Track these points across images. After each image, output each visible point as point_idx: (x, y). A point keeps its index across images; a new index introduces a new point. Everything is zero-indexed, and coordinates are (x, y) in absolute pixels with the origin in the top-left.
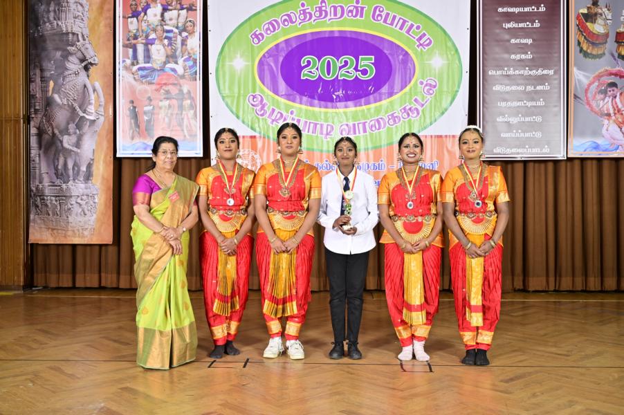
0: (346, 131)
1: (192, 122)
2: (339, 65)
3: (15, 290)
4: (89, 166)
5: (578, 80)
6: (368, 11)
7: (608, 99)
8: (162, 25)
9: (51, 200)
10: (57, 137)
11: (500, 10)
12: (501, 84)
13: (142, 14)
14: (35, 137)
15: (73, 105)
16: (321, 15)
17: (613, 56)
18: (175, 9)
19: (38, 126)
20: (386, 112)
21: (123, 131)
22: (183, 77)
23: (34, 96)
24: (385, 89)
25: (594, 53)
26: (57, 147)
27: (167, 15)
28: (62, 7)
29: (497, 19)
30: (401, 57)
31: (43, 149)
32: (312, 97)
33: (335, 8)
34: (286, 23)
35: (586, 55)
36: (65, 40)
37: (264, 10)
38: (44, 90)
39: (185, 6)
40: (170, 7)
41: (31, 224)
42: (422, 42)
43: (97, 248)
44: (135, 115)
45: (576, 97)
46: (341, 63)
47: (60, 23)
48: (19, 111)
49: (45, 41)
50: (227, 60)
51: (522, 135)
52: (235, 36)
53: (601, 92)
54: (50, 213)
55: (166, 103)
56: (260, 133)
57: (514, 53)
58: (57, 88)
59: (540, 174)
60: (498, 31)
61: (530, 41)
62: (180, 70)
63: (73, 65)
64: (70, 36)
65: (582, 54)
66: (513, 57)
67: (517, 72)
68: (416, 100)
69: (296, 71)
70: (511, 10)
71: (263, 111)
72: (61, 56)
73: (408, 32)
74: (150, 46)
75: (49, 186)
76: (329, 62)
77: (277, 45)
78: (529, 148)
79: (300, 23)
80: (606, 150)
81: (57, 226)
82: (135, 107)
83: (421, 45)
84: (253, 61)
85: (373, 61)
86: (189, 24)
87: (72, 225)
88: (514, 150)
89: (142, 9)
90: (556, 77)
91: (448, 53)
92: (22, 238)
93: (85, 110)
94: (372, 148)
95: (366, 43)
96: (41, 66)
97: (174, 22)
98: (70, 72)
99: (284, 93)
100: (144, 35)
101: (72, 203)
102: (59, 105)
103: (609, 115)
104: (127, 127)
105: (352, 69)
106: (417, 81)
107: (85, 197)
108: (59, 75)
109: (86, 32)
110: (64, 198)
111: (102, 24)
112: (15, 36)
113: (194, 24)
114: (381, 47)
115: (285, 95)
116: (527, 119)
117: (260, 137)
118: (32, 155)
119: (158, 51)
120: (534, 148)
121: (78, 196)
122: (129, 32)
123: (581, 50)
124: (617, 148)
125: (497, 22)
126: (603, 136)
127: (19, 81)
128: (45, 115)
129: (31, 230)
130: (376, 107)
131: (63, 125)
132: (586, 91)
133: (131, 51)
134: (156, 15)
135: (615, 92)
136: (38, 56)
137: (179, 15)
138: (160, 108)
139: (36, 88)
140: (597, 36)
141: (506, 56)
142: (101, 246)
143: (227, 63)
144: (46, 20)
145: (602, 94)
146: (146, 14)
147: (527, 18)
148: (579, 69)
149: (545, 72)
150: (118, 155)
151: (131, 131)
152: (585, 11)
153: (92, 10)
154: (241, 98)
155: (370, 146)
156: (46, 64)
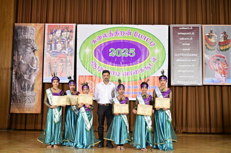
0: (125, 74)
1: (70, 70)
2: (122, 51)
3: (4, 130)
4: (33, 85)
5: (206, 58)
6: (133, 33)
7: (217, 65)
8: (61, 37)
9: (19, 97)
10: (22, 75)
11: (179, 34)
12: (179, 59)
13: (54, 33)
14: (14, 75)
15: (28, 64)
16: (116, 34)
17: (218, 50)
18: (66, 32)
19: (15, 71)
20: (139, 68)
21: (46, 73)
22: (67, 55)
23: (15, 61)
24: (139, 60)
25: (211, 49)
26: (22, 79)
27: (63, 34)
28: (26, 30)
29: (178, 37)
30: (144, 49)
31: (17, 79)
32: (113, 62)
33: (121, 32)
34: (104, 37)
35: (208, 49)
36: (27, 42)
37: (97, 32)
38: (18, 59)
39: (69, 31)
40: (64, 31)
41: (11, 106)
42: (151, 44)
43: (35, 115)
44: (50, 68)
45: (205, 64)
46: (123, 51)
47: (25, 36)
48: (9, 66)
49: (20, 42)
50: (83, 49)
51: (187, 77)
52: (86, 41)
53: (214, 62)
54: (18, 102)
55: (62, 64)
56: (94, 75)
57: (183, 48)
58: (23, 58)
59: (193, 91)
60: (178, 41)
61: (189, 44)
62: (67, 52)
63: (29, 50)
64: (29, 40)
65: (207, 49)
66: (183, 50)
67: (185, 55)
68: (149, 64)
69: (107, 53)
70: (182, 34)
71: (95, 67)
72: (25, 47)
73: (147, 41)
74: (56, 44)
75: (18, 92)
76: (119, 50)
77: (101, 45)
78: (189, 81)
79: (109, 37)
80: (216, 82)
81: (20, 107)
82: (50, 65)
83: (151, 45)
84: (92, 50)
85: (134, 50)
86: (70, 37)
87: (26, 106)
88: (184, 82)
89: (54, 31)
90: (198, 57)
91: (161, 48)
92: (8, 111)
93: (33, 66)
94: (134, 81)
95: (132, 44)
96: (18, 50)
97: (65, 36)
98: (28, 53)
99: (103, 61)
100: (55, 40)
101: (26, 98)
102: (23, 64)
103: (217, 70)
104: (47, 72)
105: (127, 53)
106: (150, 57)
107: (31, 97)
108: (24, 53)
109: (34, 39)
110: (24, 97)
111: (40, 36)
112: (9, 40)
113: (72, 37)
114: (137, 46)
115: (104, 61)
116: (189, 71)
117: (94, 76)
118: (13, 81)
119: (59, 46)
120: (191, 81)
121: (29, 96)
122: (49, 39)
123: (207, 48)
124: (220, 82)
125: (178, 38)
126: (215, 77)
127: (10, 55)
128: (18, 67)
129: (11, 108)
130: (135, 66)
131: (24, 71)
132: (209, 62)
133: (50, 46)
134: (59, 34)
135: (219, 62)
136: (17, 47)
137: (67, 34)
138: (59, 65)
139: (15, 58)
140: (212, 43)
141: (181, 49)
142: (36, 114)
143: (83, 50)
144: (20, 35)
145: (214, 63)
146: (55, 33)
147: (188, 37)
148: (206, 54)
149: (195, 55)
150: (43, 82)
151: (49, 73)
152: (208, 34)
153: (37, 31)
154: (88, 63)
155: (133, 80)
156: (19, 50)
